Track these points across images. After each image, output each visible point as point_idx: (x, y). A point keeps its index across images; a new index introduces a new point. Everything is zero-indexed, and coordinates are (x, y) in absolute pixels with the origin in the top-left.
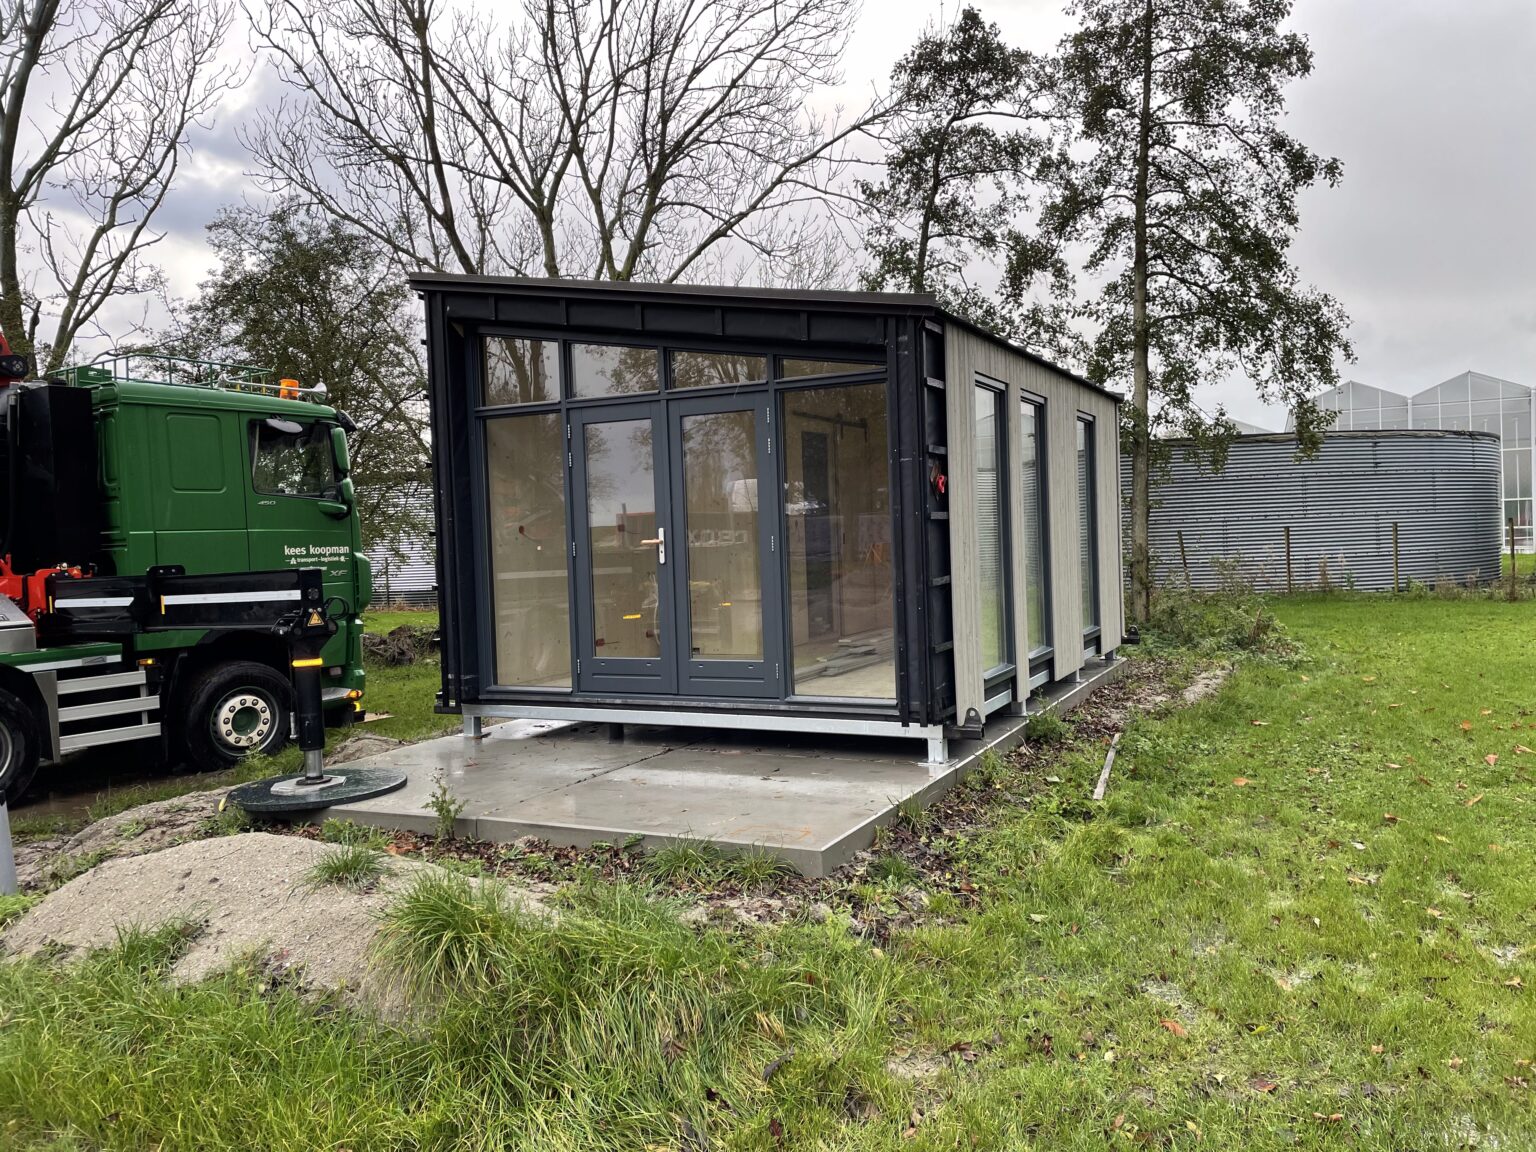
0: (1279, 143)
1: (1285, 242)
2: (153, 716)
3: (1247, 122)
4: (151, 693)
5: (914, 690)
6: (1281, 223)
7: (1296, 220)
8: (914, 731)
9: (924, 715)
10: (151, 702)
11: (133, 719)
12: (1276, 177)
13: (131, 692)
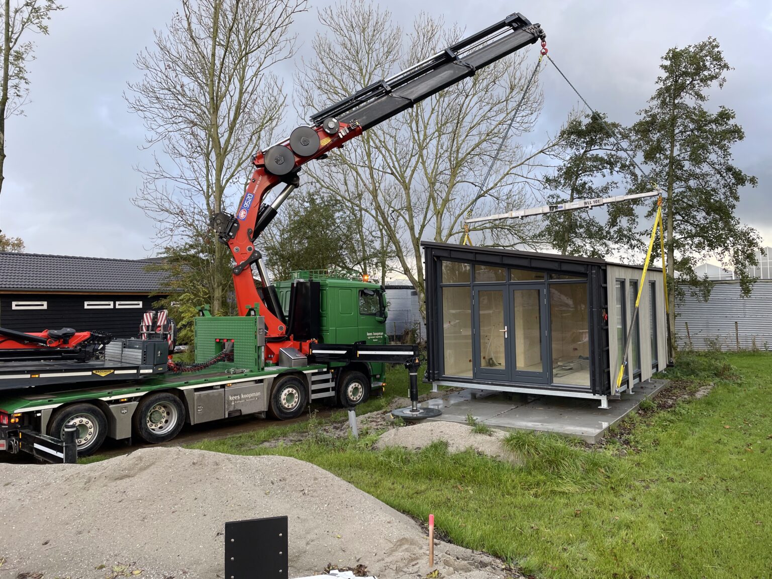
0: (729, 169)
1: (733, 207)
2: (333, 389)
3: (716, 161)
4: (332, 381)
5: (597, 383)
6: (731, 199)
7: (738, 198)
8: (597, 397)
9: (601, 392)
10: (332, 384)
11: (327, 390)
12: (729, 180)
13: (327, 381)
